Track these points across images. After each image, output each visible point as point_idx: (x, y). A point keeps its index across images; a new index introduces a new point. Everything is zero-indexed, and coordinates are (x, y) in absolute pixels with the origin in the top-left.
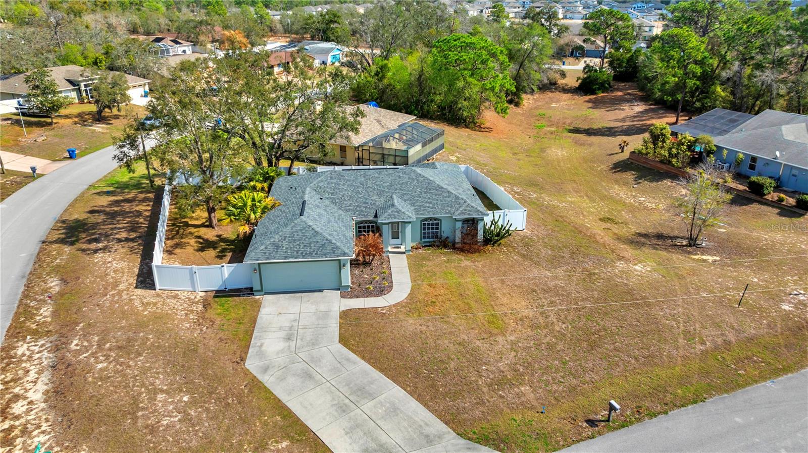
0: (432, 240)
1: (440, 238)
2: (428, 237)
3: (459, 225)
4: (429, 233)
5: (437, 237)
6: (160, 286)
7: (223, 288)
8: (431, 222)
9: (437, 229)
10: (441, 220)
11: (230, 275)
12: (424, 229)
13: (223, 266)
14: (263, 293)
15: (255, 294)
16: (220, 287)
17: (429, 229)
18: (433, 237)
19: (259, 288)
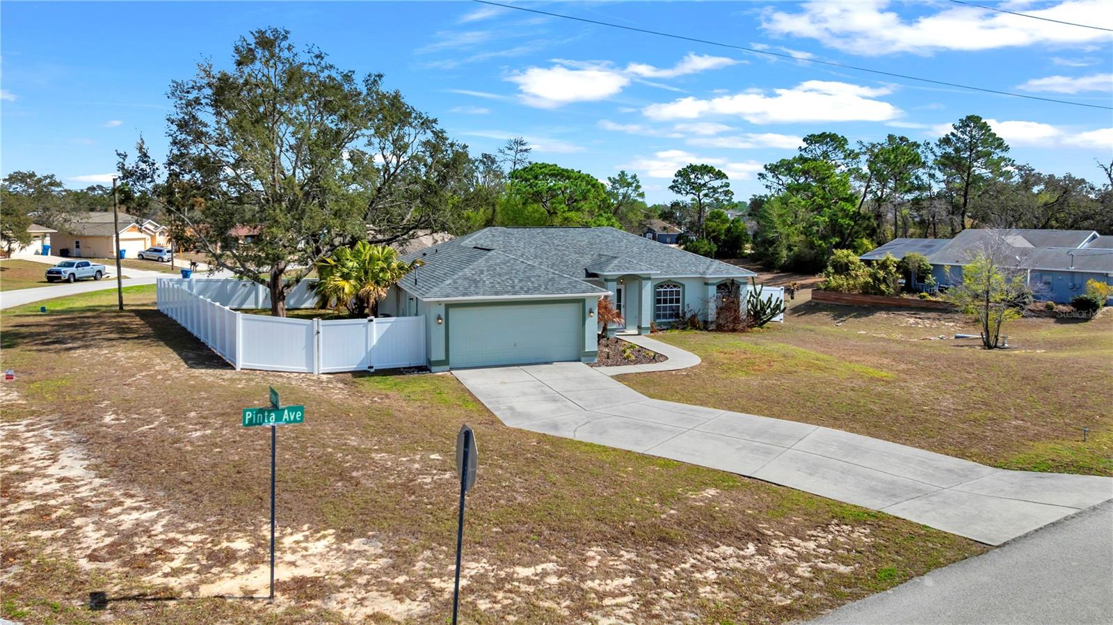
0: (671, 320)
1: (684, 317)
2: (665, 316)
3: (712, 290)
4: (665, 309)
5: (677, 316)
6: (244, 361)
7: (365, 368)
8: (668, 289)
9: (678, 300)
10: (683, 286)
11: (380, 340)
12: (659, 301)
13: (372, 320)
14: (447, 368)
15: (433, 369)
16: (359, 364)
17: (665, 301)
18: (671, 316)
19: (443, 357)
